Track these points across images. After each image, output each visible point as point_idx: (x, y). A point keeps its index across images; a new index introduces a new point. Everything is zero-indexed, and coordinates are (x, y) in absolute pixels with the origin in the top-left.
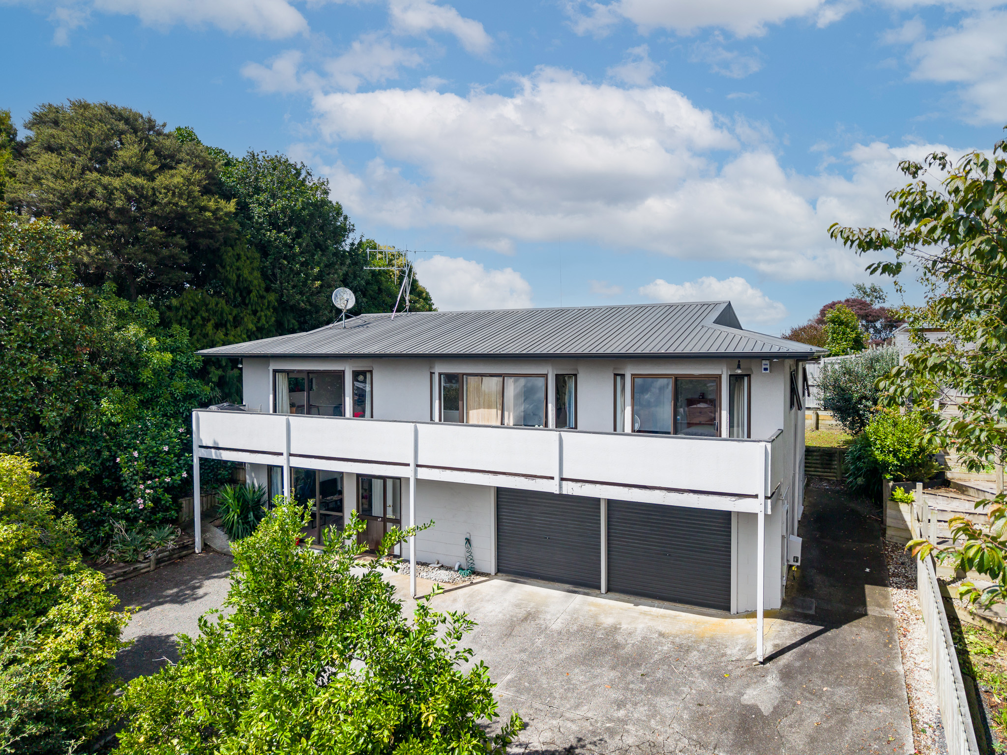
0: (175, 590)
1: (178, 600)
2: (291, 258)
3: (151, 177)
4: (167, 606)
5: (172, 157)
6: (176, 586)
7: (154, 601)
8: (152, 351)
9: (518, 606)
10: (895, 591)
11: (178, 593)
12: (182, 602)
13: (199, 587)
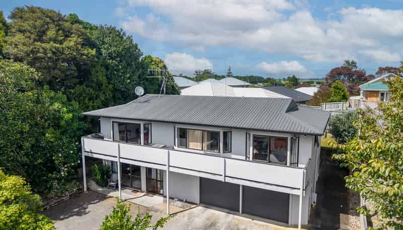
0: (77, 209)
1: (79, 214)
2: (118, 71)
3: (61, 43)
4: (75, 217)
5: (69, 32)
6: (78, 207)
7: (70, 214)
8: (65, 113)
9: (208, 219)
10: (351, 216)
11: (79, 210)
12: (80, 215)
13: (87, 208)
